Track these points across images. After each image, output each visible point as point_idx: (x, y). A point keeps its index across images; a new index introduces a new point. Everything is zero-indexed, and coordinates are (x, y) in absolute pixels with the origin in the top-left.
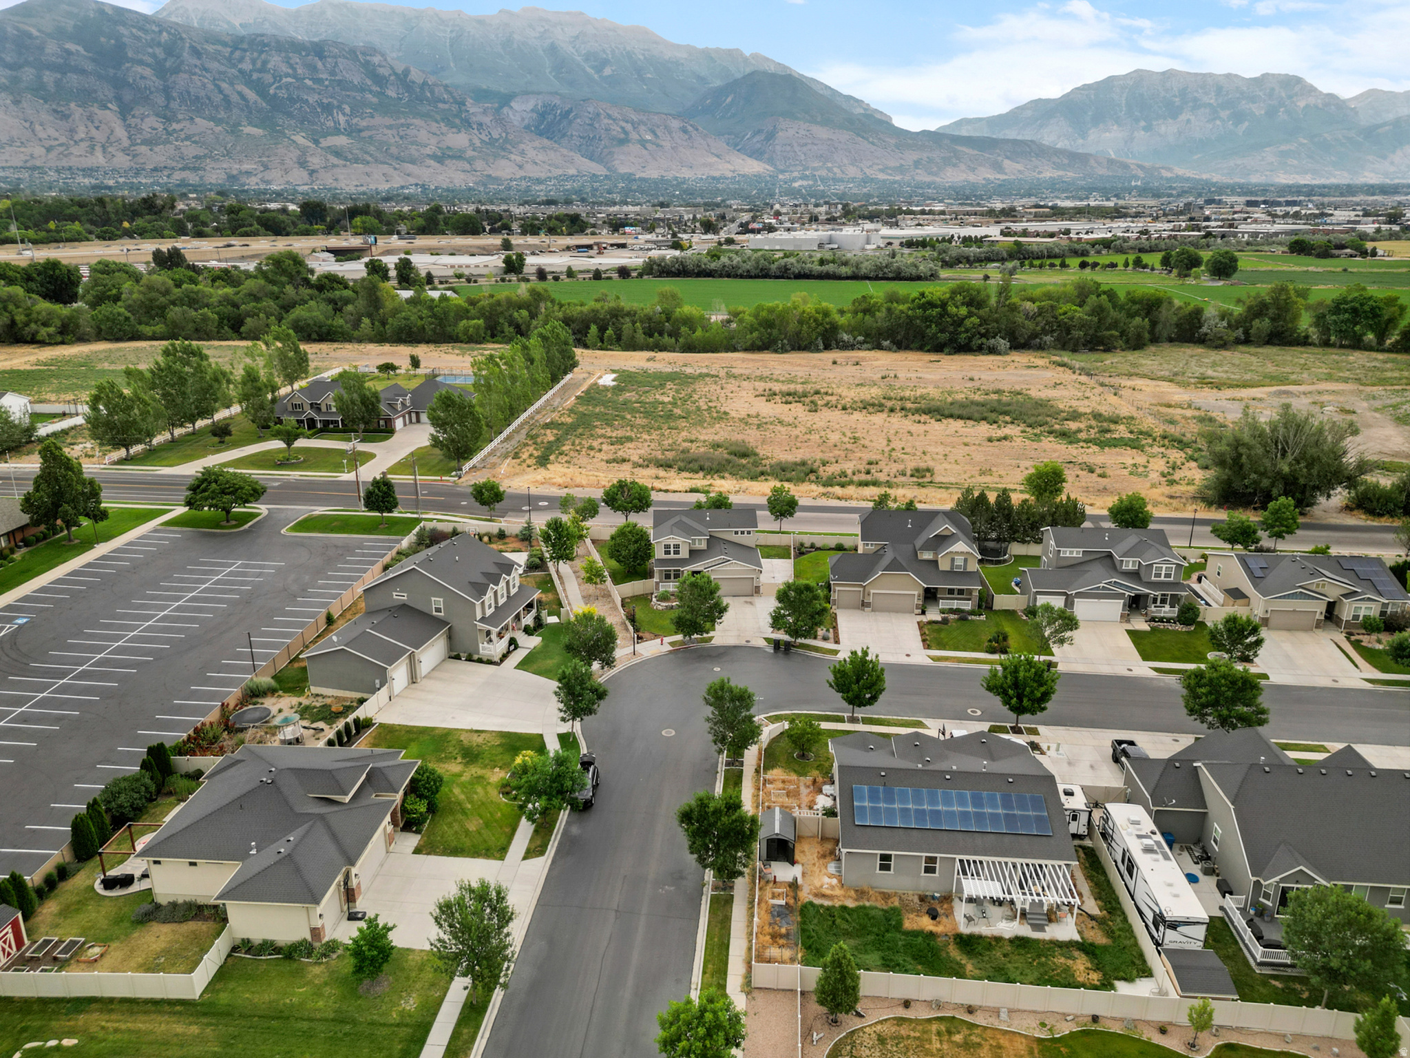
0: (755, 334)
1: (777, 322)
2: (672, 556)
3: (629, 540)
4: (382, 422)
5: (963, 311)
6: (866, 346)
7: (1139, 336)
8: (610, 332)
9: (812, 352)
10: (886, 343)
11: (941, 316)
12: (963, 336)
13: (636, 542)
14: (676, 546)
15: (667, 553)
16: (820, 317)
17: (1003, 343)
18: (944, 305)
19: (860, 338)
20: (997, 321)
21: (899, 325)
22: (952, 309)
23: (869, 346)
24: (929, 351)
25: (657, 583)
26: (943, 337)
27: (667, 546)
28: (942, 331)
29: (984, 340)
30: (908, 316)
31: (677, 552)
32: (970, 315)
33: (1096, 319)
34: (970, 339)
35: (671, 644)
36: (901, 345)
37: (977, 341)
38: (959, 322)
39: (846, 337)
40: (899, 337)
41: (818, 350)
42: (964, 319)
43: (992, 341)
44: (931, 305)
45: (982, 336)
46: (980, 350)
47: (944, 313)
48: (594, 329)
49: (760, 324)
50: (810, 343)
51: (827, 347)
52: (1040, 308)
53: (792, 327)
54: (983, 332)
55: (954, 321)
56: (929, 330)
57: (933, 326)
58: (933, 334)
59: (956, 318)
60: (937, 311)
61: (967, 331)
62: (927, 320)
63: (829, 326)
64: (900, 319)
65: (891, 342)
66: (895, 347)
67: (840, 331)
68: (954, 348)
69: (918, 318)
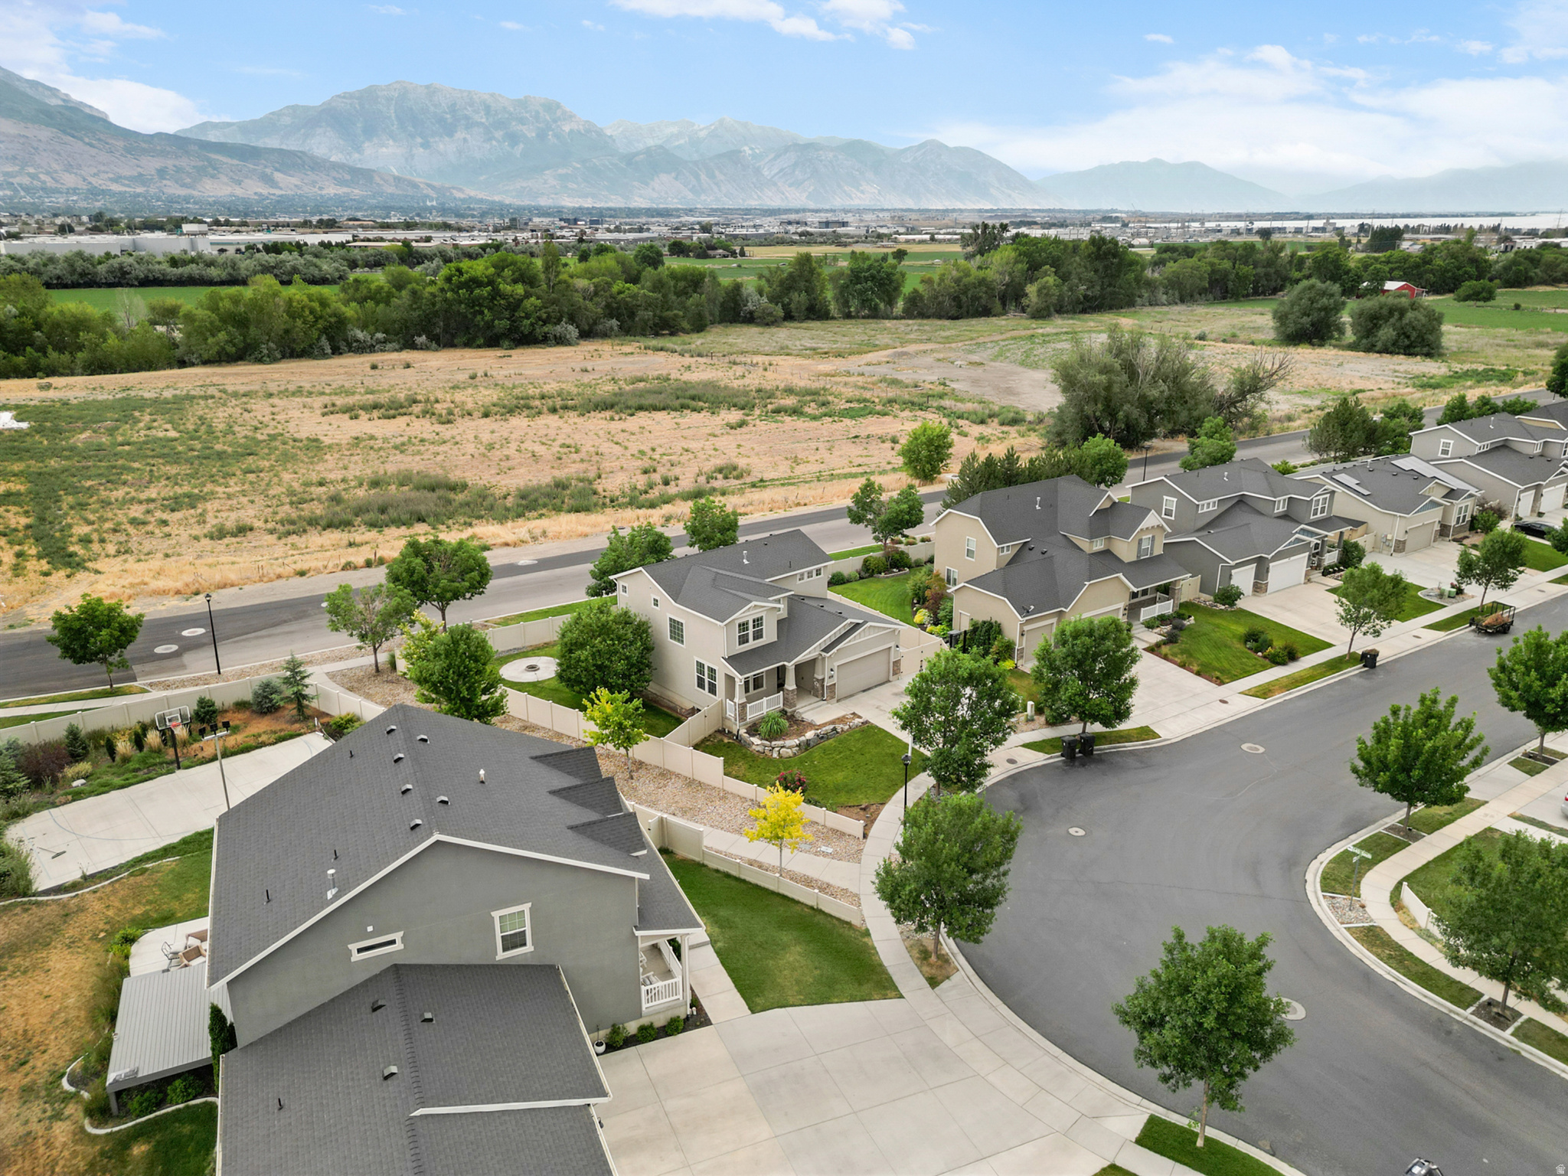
0: (222, 336)
1: (252, 316)
2: (752, 644)
5: (520, 289)
6: (389, 346)
7: (700, 316)
9: (315, 358)
10: (421, 339)
11: (493, 299)
12: (527, 322)
14: (758, 622)
16: (316, 305)
17: (572, 331)
18: (491, 282)
19: (380, 335)
20: (557, 302)
21: (436, 314)
22: (506, 288)
23: (395, 345)
24: (479, 347)
25: (743, 706)
26: (502, 324)
28: (497, 317)
29: (548, 328)
30: (446, 301)
31: (758, 635)
32: (527, 295)
33: (658, 296)
34: (533, 325)
36: (445, 340)
37: (540, 330)
38: (515, 305)
39: (360, 335)
40: (438, 331)
41: (324, 356)
42: (522, 300)
43: (558, 329)
44: (475, 282)
45: (545, 322)
46: (544, 341)
47: (496, 293)
50: (310, 346)
51: (336, 351)
52: (595, 286)
53: (280, 322)
54: (544, 316)
55: (509, 304)
56: (479, 317)
57: (486, 311)
58: (487, 323)
59: (511, 300)
60: (486, 291)
61: (527, 317)
62: (474, 303)
63: (333, 320)
64: (434, 304)
65: (427, 337)
66: (434, 345)
67: (350, 326)
68: (514, 340)
69: (461, 302)
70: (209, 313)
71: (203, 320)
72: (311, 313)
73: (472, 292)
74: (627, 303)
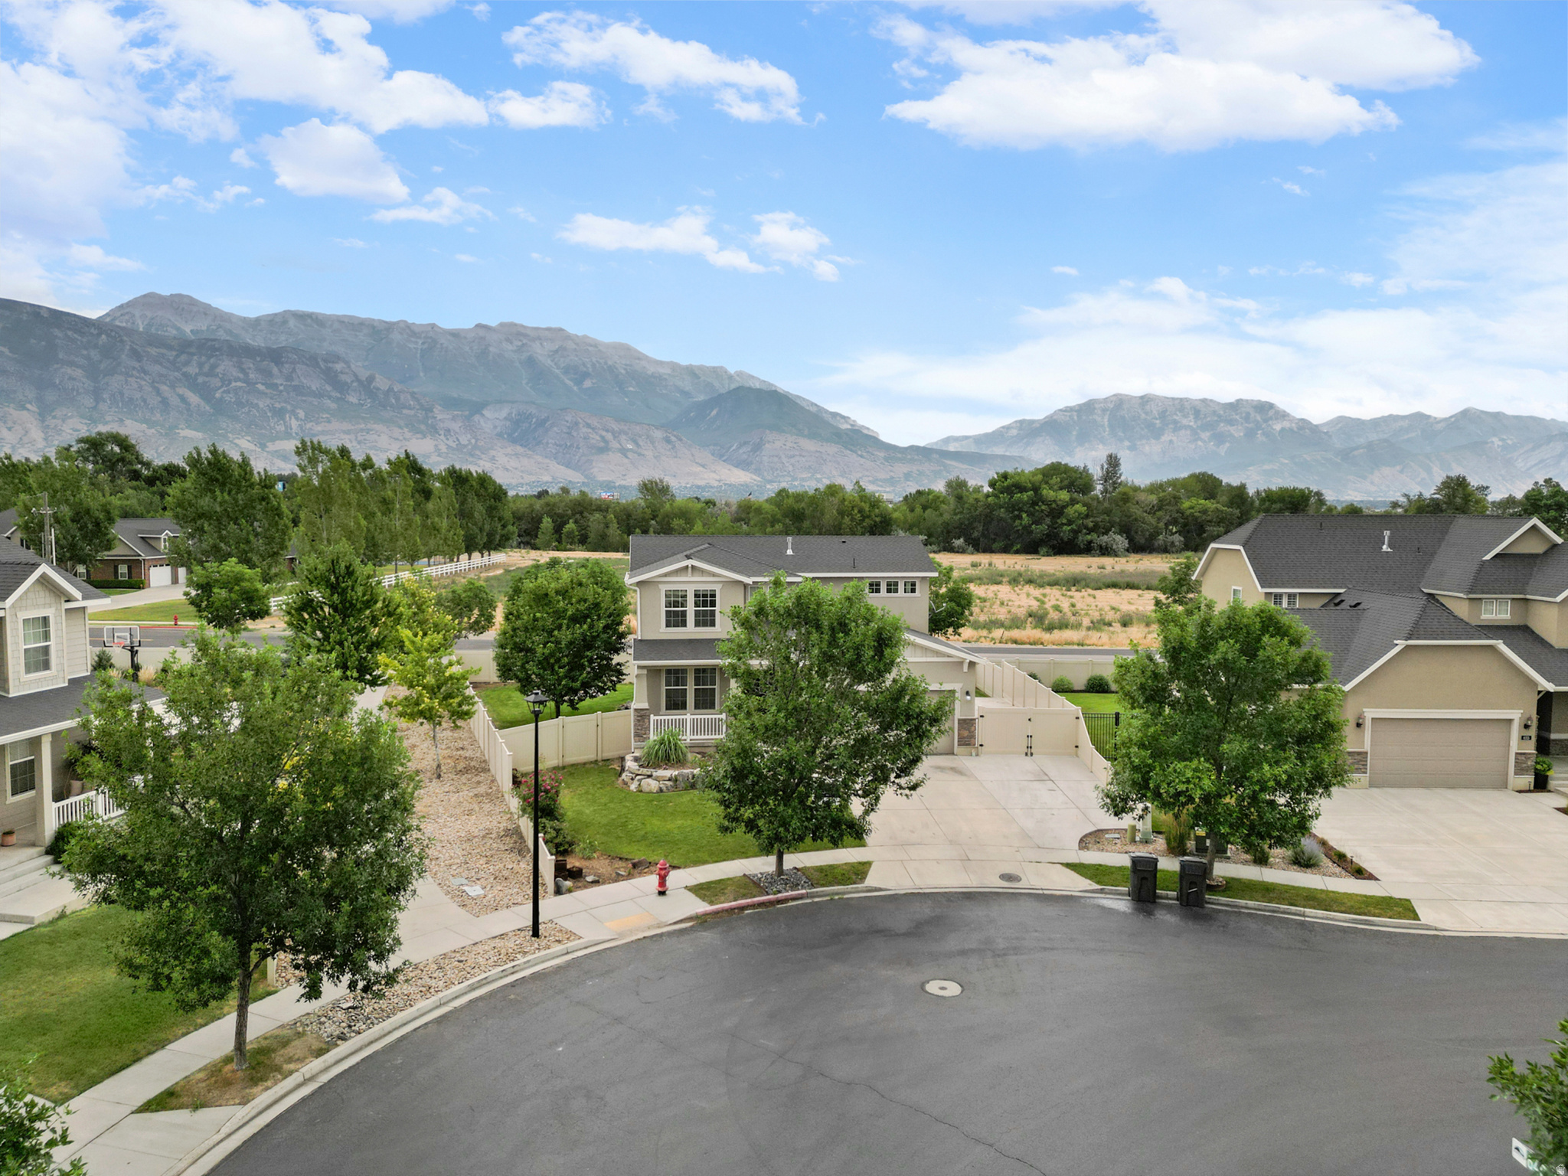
2: (691, 630)
3: (559, 614)
4: (123, 569)
5: (1064, 496)
8: (571, 526)
10: (959, 542)
11: (1034, 504)
12: (1067, 528)
13: (575, 620)
14: (706, 600)
15: (676, 619)
16: (866, 507)
17: (1120, 541)
18: (1036, 489)
20: (1108, 512)
21: (975, 518)
22: (1048, 493)
24: (1017, 552)
25: (640, 717)
26: (1040, 530)
27: (676, 601)
28: (1036, 523)
29: (1093, 536)
30: (988, 506)
31: (706, 619)
32: (1073, 502)
33: (1237, 512)
34: (1076, 532)
35: (701, 890)
36: (982, 544)
37: (1083, 538)
38: (1057, 511)
40: (976, 534)
42: (1064, 507)
43: (1105, 538)
44: (1019, 488)
45: (1090, 531)
46: (1086, 550)
47: (1038, 499)
48: (547, 523)
49: (785, 516)
52: (1161, 501)
54: (1091, 525)
55: (1052, 510)
56: (1017, 522)
57: (1024, 515)
58: (1025, 527)
59: (1054, 506)
60: (1025, 496)
61: (1070, 523)
62: (1015, 509)
63: (878, 519)
64: (976, 509)
65: (965, 541)
66: (971, 548)
67: (894, 527)
68: (1053, 547)
69: (1001, 507)
70: (773, 507)
71: (767, 513)
72: (859, 512)
73: (1012, 497)
74: (1196, 519)
